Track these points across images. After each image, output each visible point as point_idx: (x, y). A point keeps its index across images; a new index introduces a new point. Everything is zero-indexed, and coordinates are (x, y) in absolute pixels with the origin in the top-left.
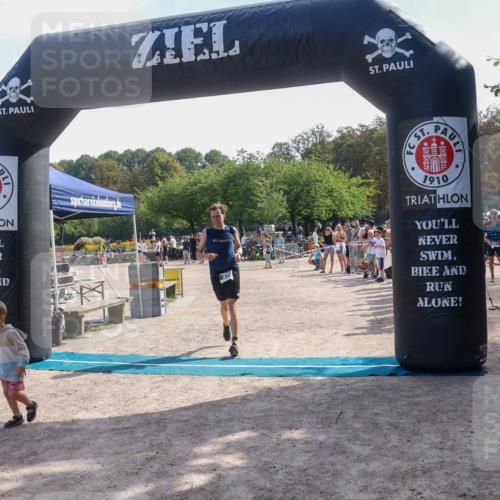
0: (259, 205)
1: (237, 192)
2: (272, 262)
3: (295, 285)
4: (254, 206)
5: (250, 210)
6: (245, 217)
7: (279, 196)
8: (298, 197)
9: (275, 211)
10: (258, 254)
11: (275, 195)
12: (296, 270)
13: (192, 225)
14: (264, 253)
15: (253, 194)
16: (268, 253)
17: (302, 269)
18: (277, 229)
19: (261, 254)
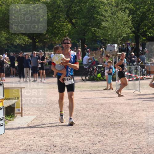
0: (103, 24)
1: (81, 9)
2: (113, 83)
3: (135, 108)
4: (98, 25)
5: (93, 29)
6: (89, 36)
7: (124, 16)
8: (144, 17)
9: (120, 31)
10: (99, 75)
11: (120, 14)
12: (137, 92)
13: (34, 42)
14: (106, 74)
15: (98, 13)
16: (110, 74)
17: (142, 92)
18: (120, 50)
19: (103, 75)
